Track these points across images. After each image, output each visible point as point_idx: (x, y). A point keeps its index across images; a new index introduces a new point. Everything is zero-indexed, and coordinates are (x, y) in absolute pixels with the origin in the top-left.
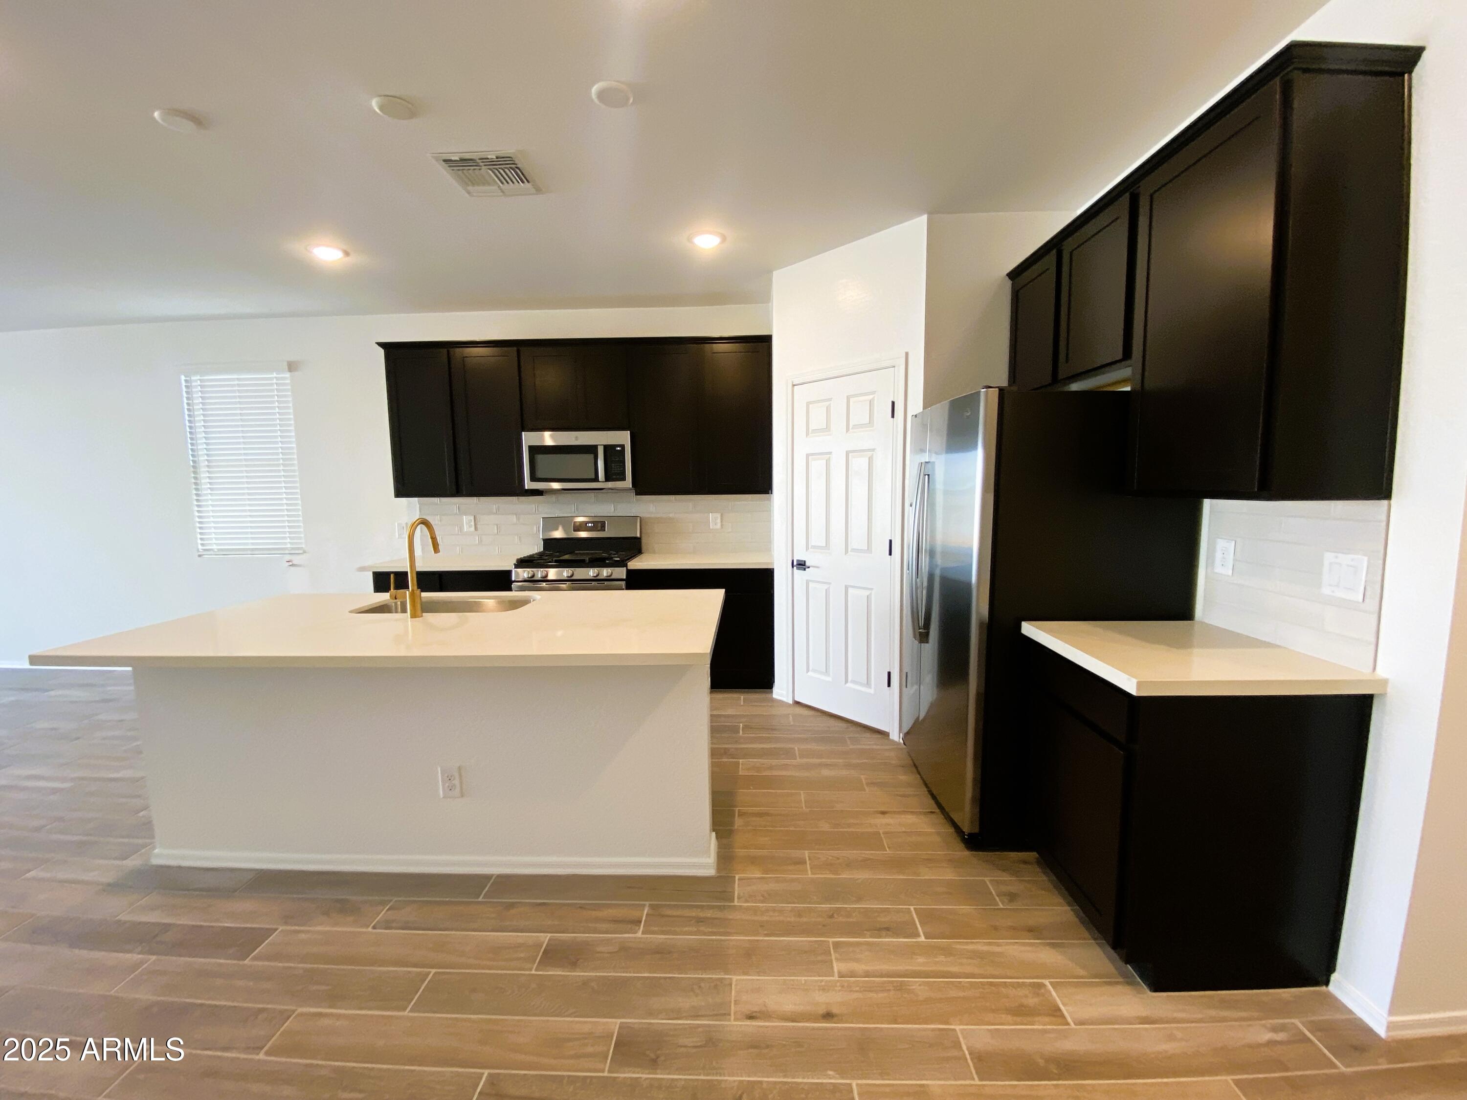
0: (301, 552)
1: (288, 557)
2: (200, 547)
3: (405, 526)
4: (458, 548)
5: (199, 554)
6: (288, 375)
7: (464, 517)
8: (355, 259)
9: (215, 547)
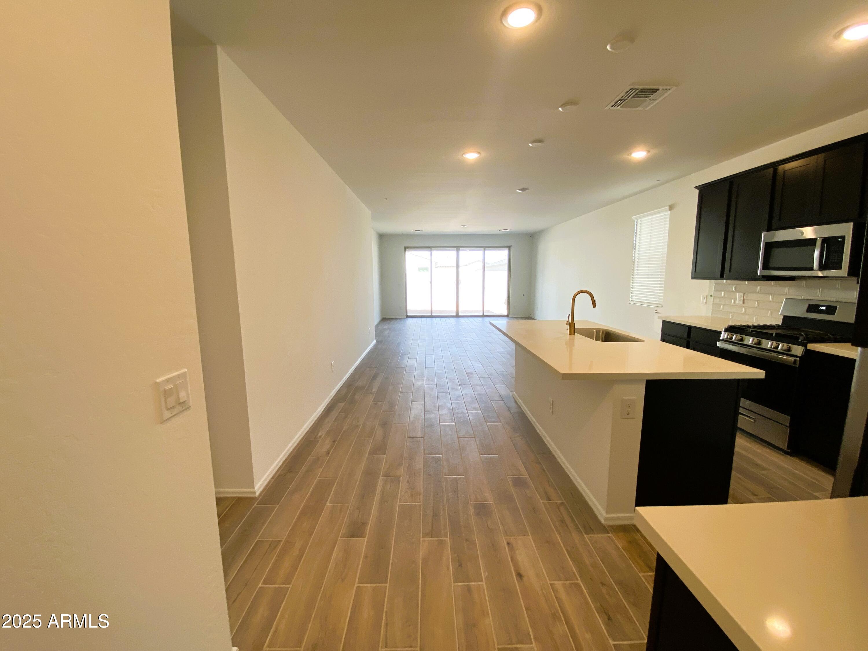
0: (660, 306)
1: (656, 308)
2: (630, 299)
3: (706, 297)
4: (731, 314)
5: (630, 302)
6: (669, 212)
7: (738, 294)
8: (654, 151)
9: (634, 300)
